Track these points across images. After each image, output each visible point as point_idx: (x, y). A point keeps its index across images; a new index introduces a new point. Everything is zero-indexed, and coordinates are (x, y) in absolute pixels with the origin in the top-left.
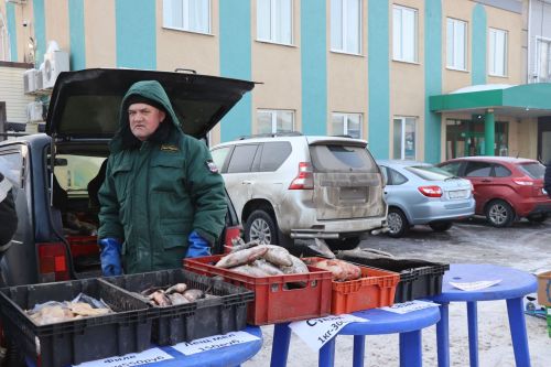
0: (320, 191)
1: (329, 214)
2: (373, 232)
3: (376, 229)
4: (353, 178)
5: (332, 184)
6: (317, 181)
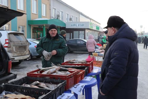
0: (13, 48)
1: (15, 55)
2: (27, 59)
3: (28, 58)
4: (21, 44)
5: (16, 45)
6: (12, 45)
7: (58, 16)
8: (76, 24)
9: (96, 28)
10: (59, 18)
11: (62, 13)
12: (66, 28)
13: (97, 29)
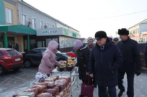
7: (30, 23)
8: (47, 31)
9: (72, 34)
10: (30, 25)
11: (35, 21)
12: (37, 35)
13: (73, 36)
